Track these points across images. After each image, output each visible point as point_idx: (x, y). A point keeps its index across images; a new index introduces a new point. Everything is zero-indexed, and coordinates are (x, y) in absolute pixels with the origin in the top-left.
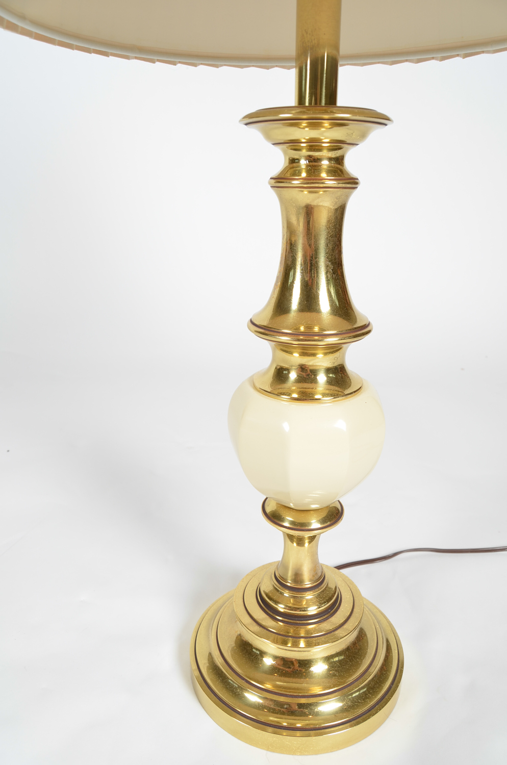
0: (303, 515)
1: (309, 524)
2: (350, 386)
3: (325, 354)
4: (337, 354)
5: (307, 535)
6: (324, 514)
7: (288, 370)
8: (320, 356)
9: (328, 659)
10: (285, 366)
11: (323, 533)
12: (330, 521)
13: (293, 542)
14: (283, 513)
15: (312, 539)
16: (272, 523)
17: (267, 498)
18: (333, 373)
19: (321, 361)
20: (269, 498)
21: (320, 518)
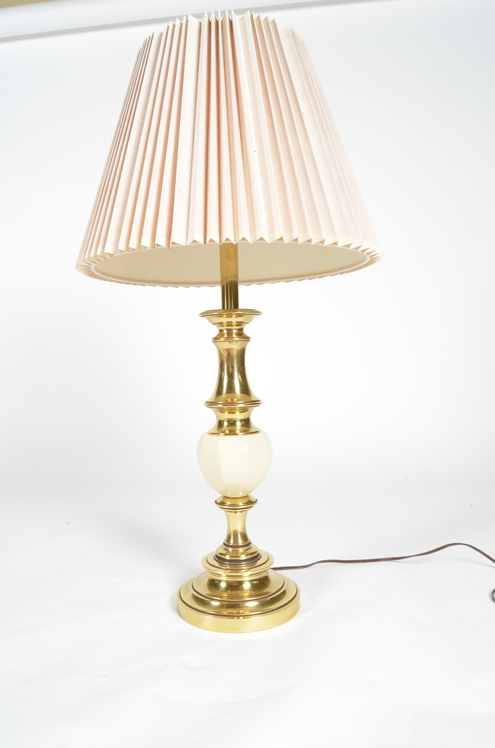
0: (235, 500)
2: (252, 429)
3: (240, 412)
4: (246, 413)
6: (244, 501)
7: (223, 421)
9: (251, 581)
14: (225, 500)
16: (220, 507)
18: (244, 422)
19: (238, 416)
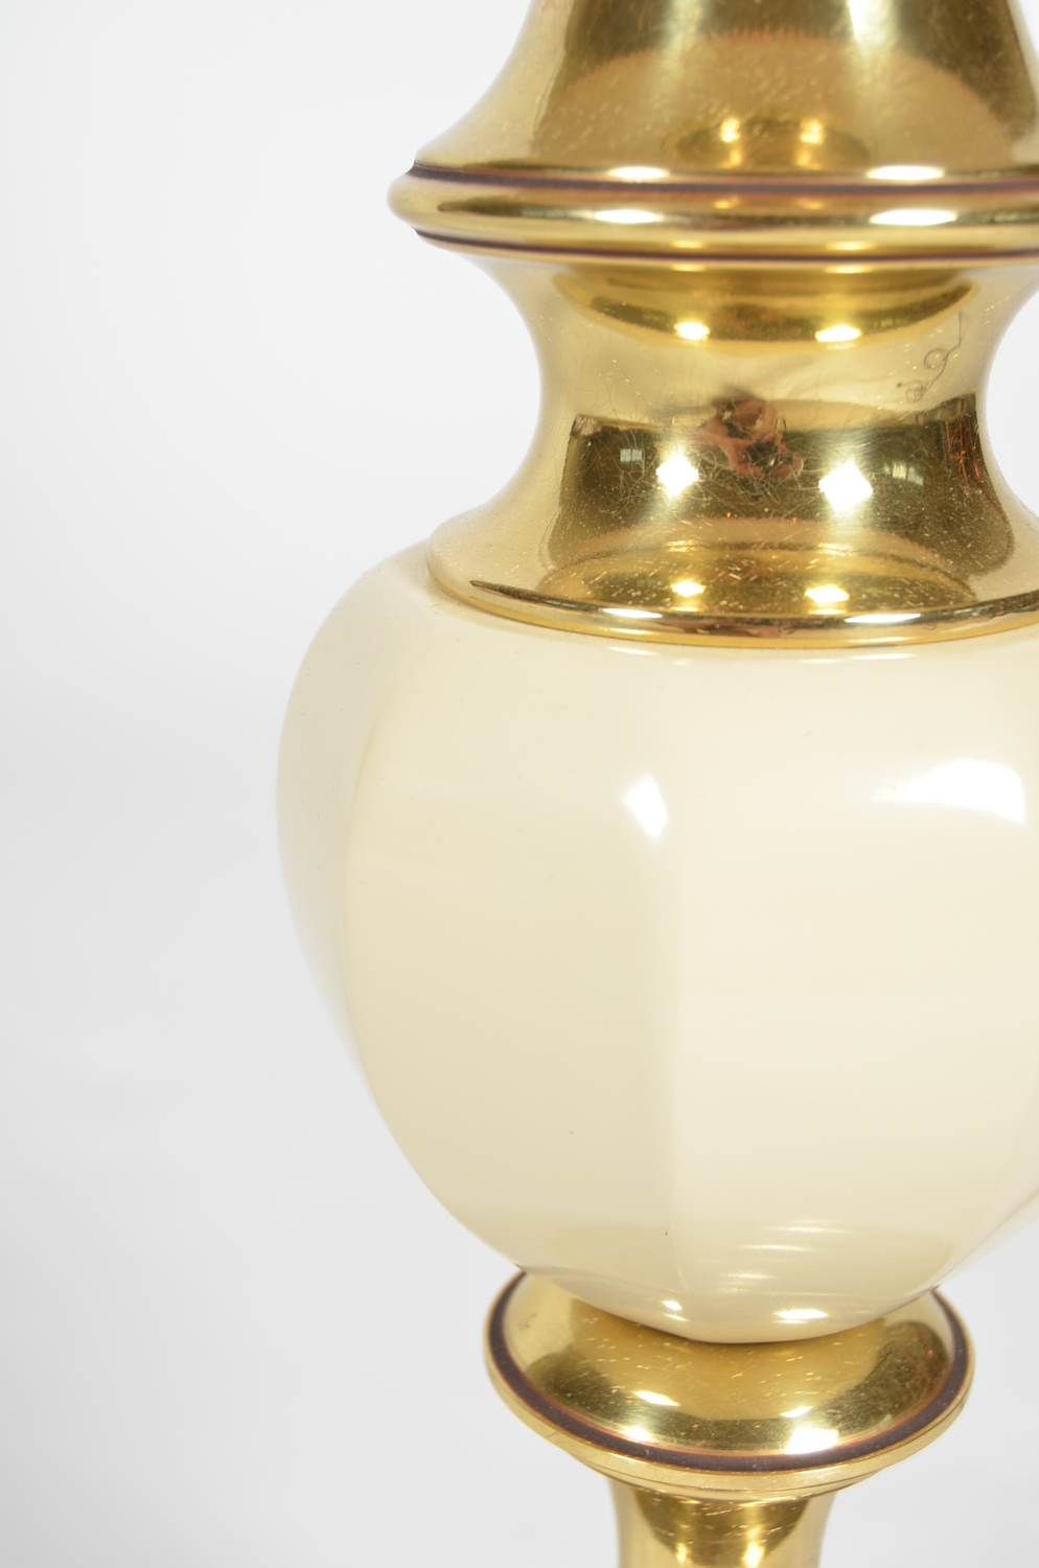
0: (737, 1372)
1: (772, 1428)
2: (1002, 560)
3: (872, 321)
4: (940, 329)
5: (755, 1494)
6: (858, 1366)
7: (646, 440)
8: (839, 333)
10: (627, 414)
11: (846, 1483)
12: (895, 1412)
13: (670, 1544)
14: (613, 1362)
15: (784, 1518)
16: (550, 1429)
17: (521, 1276)
18: (908, 455)
19: (845, 376)
20: (539, 1271)
21: (833, 1392)
